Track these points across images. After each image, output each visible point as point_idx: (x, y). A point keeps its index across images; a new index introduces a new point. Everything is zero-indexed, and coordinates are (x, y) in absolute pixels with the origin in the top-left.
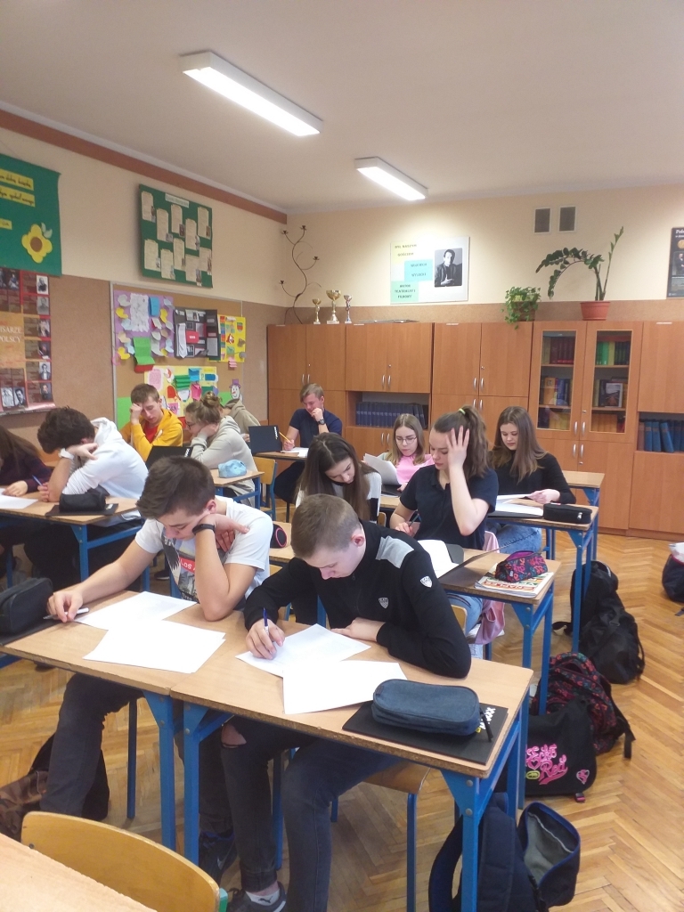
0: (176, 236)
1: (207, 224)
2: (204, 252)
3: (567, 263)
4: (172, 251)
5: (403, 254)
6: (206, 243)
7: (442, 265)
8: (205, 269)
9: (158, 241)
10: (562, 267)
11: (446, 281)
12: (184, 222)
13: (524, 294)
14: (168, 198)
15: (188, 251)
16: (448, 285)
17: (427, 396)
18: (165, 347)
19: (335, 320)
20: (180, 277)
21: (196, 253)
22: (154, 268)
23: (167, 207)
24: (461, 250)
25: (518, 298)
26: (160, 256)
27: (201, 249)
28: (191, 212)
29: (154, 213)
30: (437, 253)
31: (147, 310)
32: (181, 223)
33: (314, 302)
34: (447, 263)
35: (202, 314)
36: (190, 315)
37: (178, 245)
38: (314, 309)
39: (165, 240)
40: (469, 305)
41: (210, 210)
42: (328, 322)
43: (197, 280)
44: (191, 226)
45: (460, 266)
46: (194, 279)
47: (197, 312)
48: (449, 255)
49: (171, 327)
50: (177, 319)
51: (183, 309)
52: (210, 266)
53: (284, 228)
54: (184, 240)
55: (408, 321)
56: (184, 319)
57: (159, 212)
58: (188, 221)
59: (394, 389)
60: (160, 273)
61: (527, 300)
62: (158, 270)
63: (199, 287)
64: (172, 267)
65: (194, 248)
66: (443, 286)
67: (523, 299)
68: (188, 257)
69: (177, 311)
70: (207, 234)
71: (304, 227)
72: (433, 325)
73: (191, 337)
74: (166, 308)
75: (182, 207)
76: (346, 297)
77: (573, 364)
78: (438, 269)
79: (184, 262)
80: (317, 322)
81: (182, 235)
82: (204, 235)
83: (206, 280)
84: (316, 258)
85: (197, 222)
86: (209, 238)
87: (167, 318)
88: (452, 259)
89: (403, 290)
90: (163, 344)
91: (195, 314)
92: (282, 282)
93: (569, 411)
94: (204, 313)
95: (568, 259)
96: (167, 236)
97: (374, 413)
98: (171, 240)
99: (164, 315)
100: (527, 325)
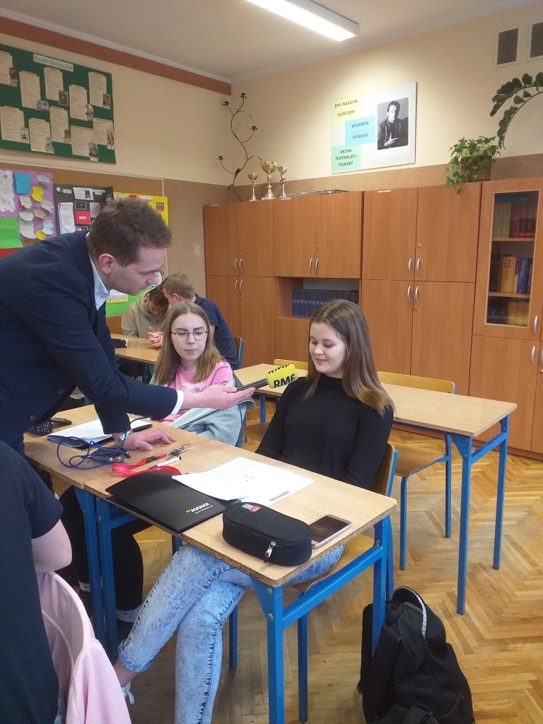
0: (52, 103)
1: (105, 91)
2: (102, 125)
3: (527, 95)
4: (48, 120)
5: (344, 114)
6: (105, 113)
7: (386, 122)
8: (104, 142)
9: (21, 108)
10: (518, 100)
11: (391, 141)
12: (66, 88)
13: (473, 147)
14: (37, 59)
15: (73, 122)
16: (392, 146)
17: (357, 282)
18: (42, 227)
19: (270, 196)
20: (62, 150)
21: (89, 125)
22: (19, 140)
23: (38, 70)
24: (406, 100)
25: (466, 153)
26: (27, 125)
27: (95, 120)
28: (78, 77)
29: (15, 76)
30: (380, 106)
31: (11, 187)
32: (62, 89)
33: (251, 177)
34: (391, 118)
35: (99, 192)
36: (79, 193)
37: (59, 115)
38: (250, 186)
39: (36, 108)
40: (417, 169)
41: (109, 77)
42: (263, 199)
43: (91, 154)
44: (77, 93)
45: (406, 120)
46: (86, 154)
47: (91, 190)
48: (393, 108)
49: (49, 206)
50: (59, 198)
51: (71, 187)
52: (111, 139)
53: (228, 98)
54: (67, 109)
55: (336, 191)
56: (71, 198)
57: (23, 75)
58: (72, 88)
59: (322, 275)
60: (29, 145)
61: (475, 154)
62: (26, 142)
63: (94, 162)
64: (48, 139)
65: (85, 118)
66: (387, 147)
67: (471, 153)
68: (73, 128)
69: (58, 189)
70: (104, 103)
71: (243, 94)
72: (363, 194)
73: (81, 218)
74: (42, 185)
75: (61, 70)
76: (280, 169)
77: (533, 237)
78: (381, 127)
79: (68, 134)
80: (254, 198)
81: (64, 103)
82: (101, 105)
83: (105, 155)
84: (254, 128)
85: (87, 88)
86: (108, 108)
87: (43, 197)
88: (397, 112)
89: (345, 157)
90: (39, 226)
91: (87, 193)
92: (221, 158)
93: (527, 301)
94: (104, 191)
95: (528, 90)
96: (39, 103)
97: (310, 302)
98: (46, 108)
99: (38, 194)
100: (473, 187)
